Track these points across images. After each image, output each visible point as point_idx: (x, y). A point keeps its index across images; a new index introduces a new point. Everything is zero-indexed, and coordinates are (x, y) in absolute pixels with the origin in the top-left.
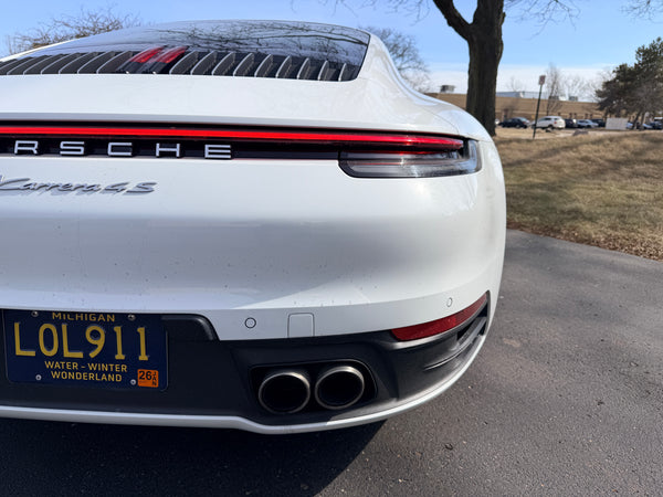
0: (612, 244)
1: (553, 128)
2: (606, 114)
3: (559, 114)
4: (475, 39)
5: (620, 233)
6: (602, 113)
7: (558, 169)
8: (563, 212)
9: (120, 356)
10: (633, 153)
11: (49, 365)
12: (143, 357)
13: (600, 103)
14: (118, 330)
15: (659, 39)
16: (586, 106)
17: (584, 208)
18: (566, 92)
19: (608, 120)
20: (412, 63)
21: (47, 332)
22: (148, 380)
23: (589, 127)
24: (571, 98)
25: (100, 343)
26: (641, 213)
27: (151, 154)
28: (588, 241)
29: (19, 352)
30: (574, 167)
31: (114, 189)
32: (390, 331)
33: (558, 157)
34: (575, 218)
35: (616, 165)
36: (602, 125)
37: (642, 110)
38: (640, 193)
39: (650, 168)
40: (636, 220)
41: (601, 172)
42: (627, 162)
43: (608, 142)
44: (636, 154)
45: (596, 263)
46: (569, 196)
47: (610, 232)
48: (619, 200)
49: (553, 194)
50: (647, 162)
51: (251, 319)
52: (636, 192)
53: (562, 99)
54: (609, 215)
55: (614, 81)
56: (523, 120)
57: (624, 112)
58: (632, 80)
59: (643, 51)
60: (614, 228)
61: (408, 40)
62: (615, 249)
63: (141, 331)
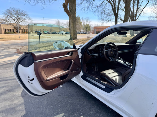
3: (61, 31)
24: (63, 27)
56: (56, 32)
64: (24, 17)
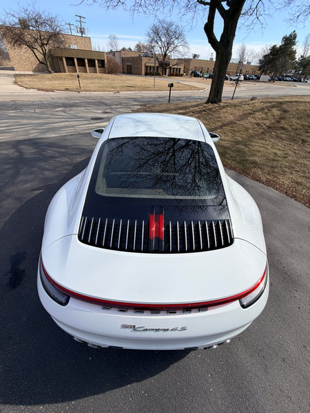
0: (268, 183)
1: (239, 81)
2: (261, 73)
5: (271, 178)
8: (251, 162)
10: (276, 121)
15: (294, 32)
16: (253, 67)
17: (258, 161)
18: (247, 59)
19: (262, 76)
23: (253, 79)
24: (248, 63)
33: (247, 121)
35: (270, 129)
36: (258, 78)
44: (278, 122)
46: (253, 151)
47: (268, 176)
48: (271, 156)
50: (282, 128)
53: (244, 63)
55: (269, 55)
57: (268, 72)
58: (276, 55)
59: (285, 38)
60: (269, 174)
61: (181, 28)
62: (269, 186)
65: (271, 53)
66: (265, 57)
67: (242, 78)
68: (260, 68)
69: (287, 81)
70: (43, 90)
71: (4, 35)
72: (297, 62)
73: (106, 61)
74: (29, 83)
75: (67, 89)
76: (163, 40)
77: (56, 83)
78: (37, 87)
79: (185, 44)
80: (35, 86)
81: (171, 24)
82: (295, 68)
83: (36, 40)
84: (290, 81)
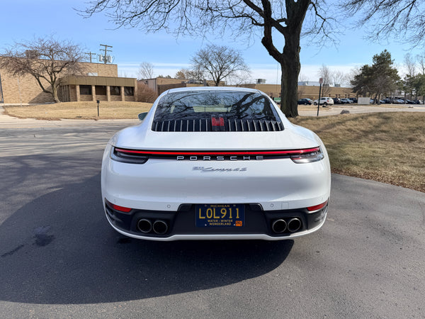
0: (367, 176)
1: (327, 104)
2: (357, 95)
3: (330, 96)
4: (285, 62)
5: (370, 171)
6: (355, 94)
7: (336, 136)
8: (342, 161)
9: (231, 217)
10: (374, 126)
11: (209, 221)
12: (238, 217)
13: (354, 88)
14: (230, 209)
15: (386, 51)
16: (345, 90)
17: (352, 158)
18: (333, 81)
19: (359, 98)
20: (240, 67)
21: (209, 211)
22: (239, 224)
23: (348, 103)
24: (335, 85)
25: (225, 214)
26: (380, 160)
27: (242, 159)
28: (356, 175)
29: (200, 217)
30: (344, 135)
31: (237, 170)
32: (307, 208)
33: (335, 129)
34: (348, 164)
35: (366, 133)
36: (355, 101)
37: (378, 92)
38: (379, 150)
39: (383, 135)
40: (377, 164)
41: (358, 138)
42: (371, 132)
43: (360, 119)
44: (377, 127)
45: (361, 186)
46: (344, 152)
47: (366, 170)
48: (368, 154)
49: (335, 151)
50: (383, 131)
51: (272, 204)
52: (377, 150)
53: (330, 86)
54: (365, 162)
55: (361, 75)
56: (309, 100)
57: (368, 93)
58: (371, 74)
59: (376, 57)
60: (367, 168)
61: (237, 52)
62: (369, 179)
63: (237, 209)
64: (232, 66)
65: (363, 73)
66: (357, 77)
67: (332, 101)
68: (355, 90)
69: (398, 103)
70: (44, 119)
71: (6, 64)
72: (404, 83)
73: (136, 88)
74: (25, 113)
75: (80, 117)
76: (214, 65)
77: (64, 112)
78: (36, 116)
79: (245, 68)
80: (33, 116)
81: (224, 49)
82: (404, 88)
83: (46, 68)
84: (404, 103)
